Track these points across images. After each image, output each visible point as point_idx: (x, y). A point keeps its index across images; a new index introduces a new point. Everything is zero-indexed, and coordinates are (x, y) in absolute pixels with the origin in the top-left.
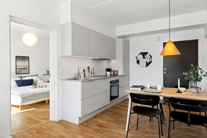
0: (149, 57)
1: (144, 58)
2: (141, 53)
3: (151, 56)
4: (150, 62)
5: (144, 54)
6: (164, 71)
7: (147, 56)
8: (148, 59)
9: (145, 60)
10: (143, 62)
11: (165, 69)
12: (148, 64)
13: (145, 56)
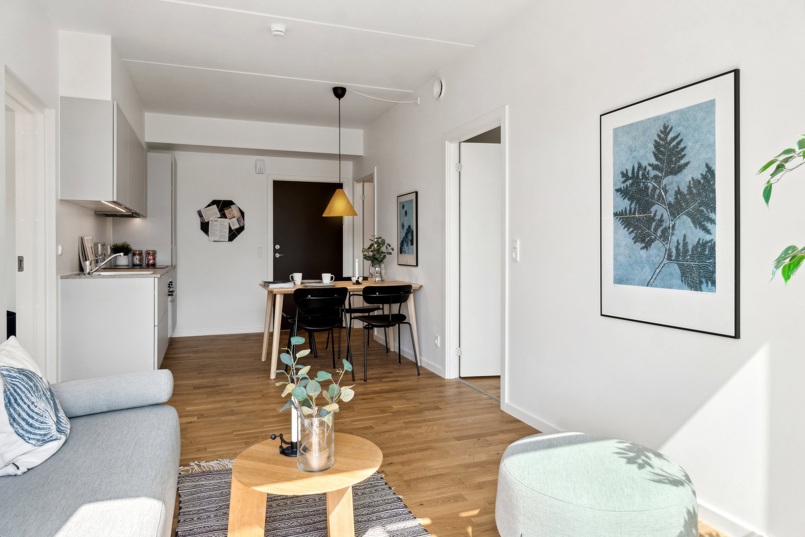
0: (237, 214)
1: (224, 216)
2: (214, 202)
3: (242, 213)
4: (241, 229)
5: (223, 206)
6: (275, 251)
7: (233, 211)
8: (235, 220)
9: (226, 222)
10: (220, 227)
11: (278, 247)
12: (233, 234)
13: (227, 212)
